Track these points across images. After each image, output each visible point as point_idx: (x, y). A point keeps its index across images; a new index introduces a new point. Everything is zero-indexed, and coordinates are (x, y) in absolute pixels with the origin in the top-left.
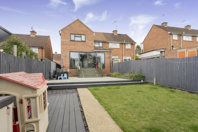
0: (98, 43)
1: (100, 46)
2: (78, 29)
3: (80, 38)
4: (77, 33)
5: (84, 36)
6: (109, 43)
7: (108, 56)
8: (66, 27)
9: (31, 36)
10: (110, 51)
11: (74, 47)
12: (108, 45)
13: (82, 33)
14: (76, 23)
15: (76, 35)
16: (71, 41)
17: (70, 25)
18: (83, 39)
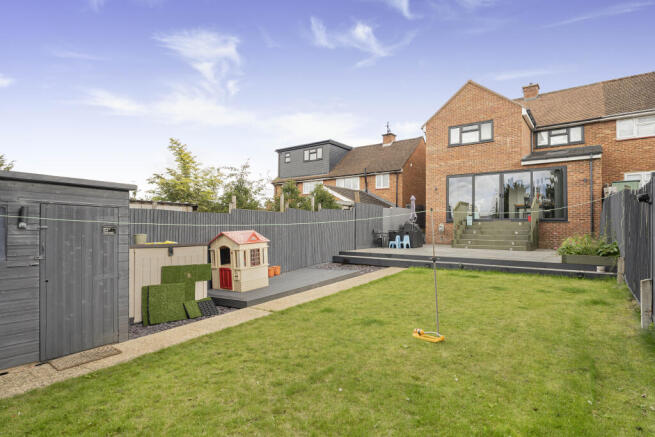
0: (564, 131)
1: (572, 140)
2: (469, 108)
3: (477, 133)
4: (468, 122)
5: (489, 125)
6: (615, 121)
7: (581, 176)
8: (437, 114)
9: (384, 145)
10: (588, 157)
11: (457, 162)
12: (608, 132)
13: (482, 117)
14: (463, 93)
15: (465, 129)
16: (451, 146)
17: (448, 104)
18: (486, 134)
